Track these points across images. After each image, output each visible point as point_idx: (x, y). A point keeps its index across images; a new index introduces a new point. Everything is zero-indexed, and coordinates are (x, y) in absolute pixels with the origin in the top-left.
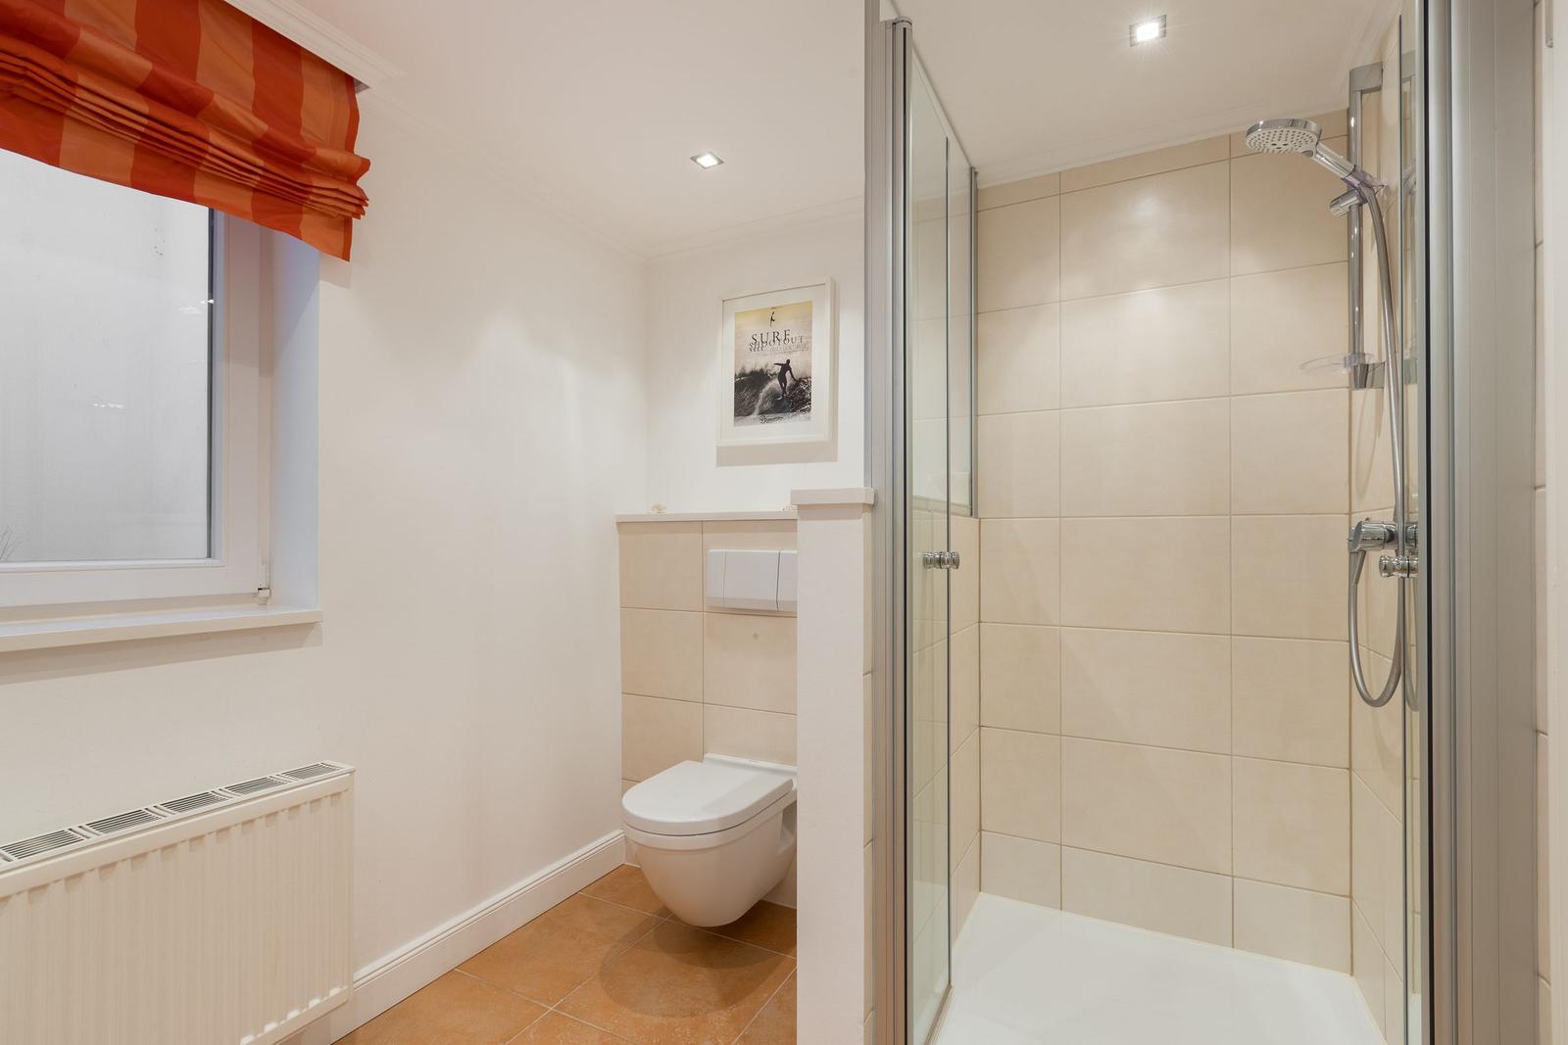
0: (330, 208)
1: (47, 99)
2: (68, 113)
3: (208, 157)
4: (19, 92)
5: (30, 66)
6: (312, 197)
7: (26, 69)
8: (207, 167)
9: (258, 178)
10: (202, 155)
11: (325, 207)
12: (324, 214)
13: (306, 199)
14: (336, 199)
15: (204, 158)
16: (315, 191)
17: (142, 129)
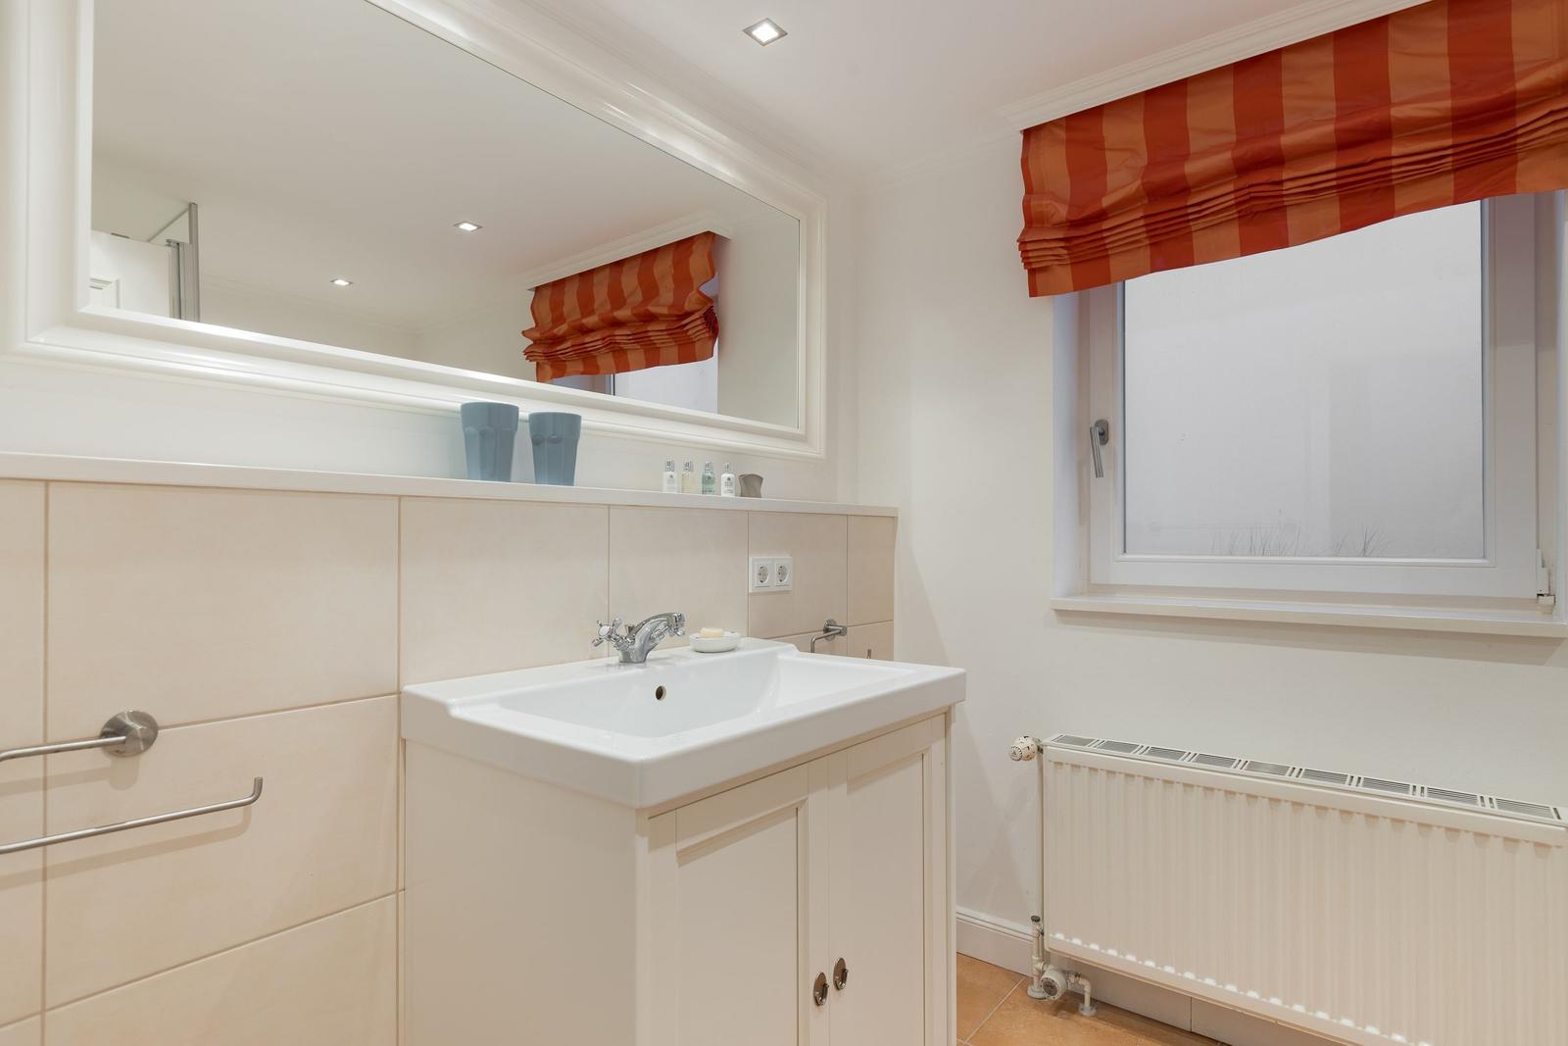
0: (1552, 137)
1: (1271, 204)
2: (1285, 204)
3: (1393, 171)
4: (1255, 210)
5: (1251, 190)
6: (1519, 141)
7: (1250, 193)
8: (1399, 179)
9: (1450, 159)
10: (1388, 172)
11: (1545, 139)
12: (1551, 146)
13: (1515, 145)
14: (1555, 122)
15: (1391, 174)
16: (1520, 132)
17: (1334, 183)
